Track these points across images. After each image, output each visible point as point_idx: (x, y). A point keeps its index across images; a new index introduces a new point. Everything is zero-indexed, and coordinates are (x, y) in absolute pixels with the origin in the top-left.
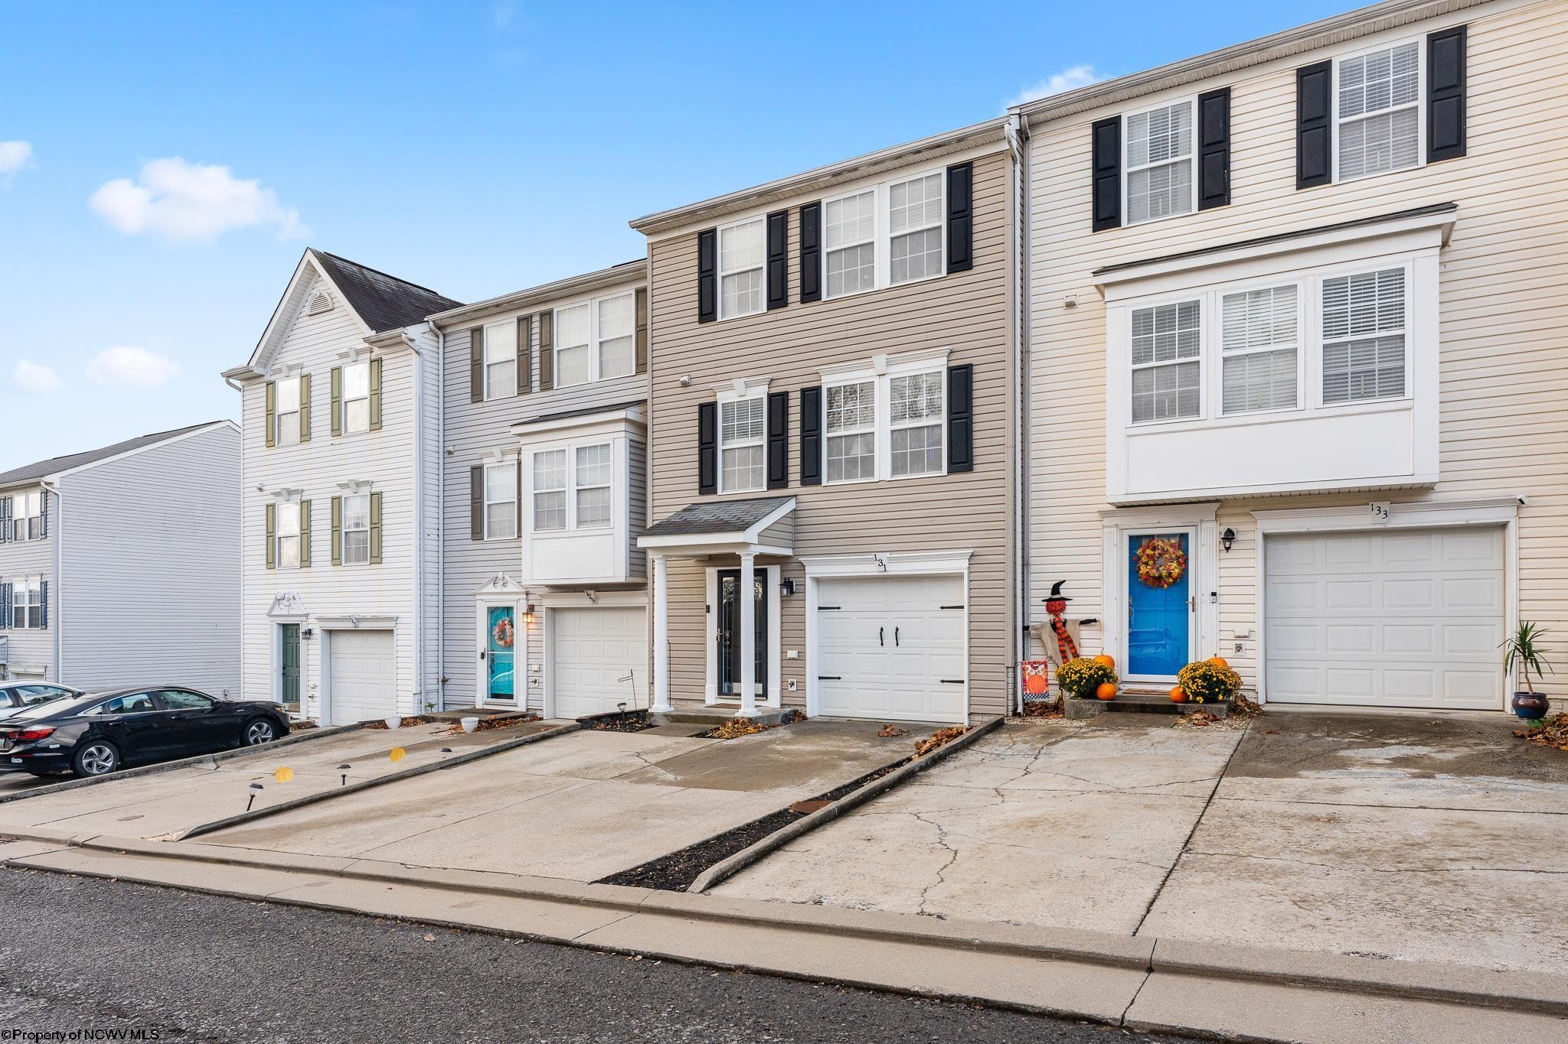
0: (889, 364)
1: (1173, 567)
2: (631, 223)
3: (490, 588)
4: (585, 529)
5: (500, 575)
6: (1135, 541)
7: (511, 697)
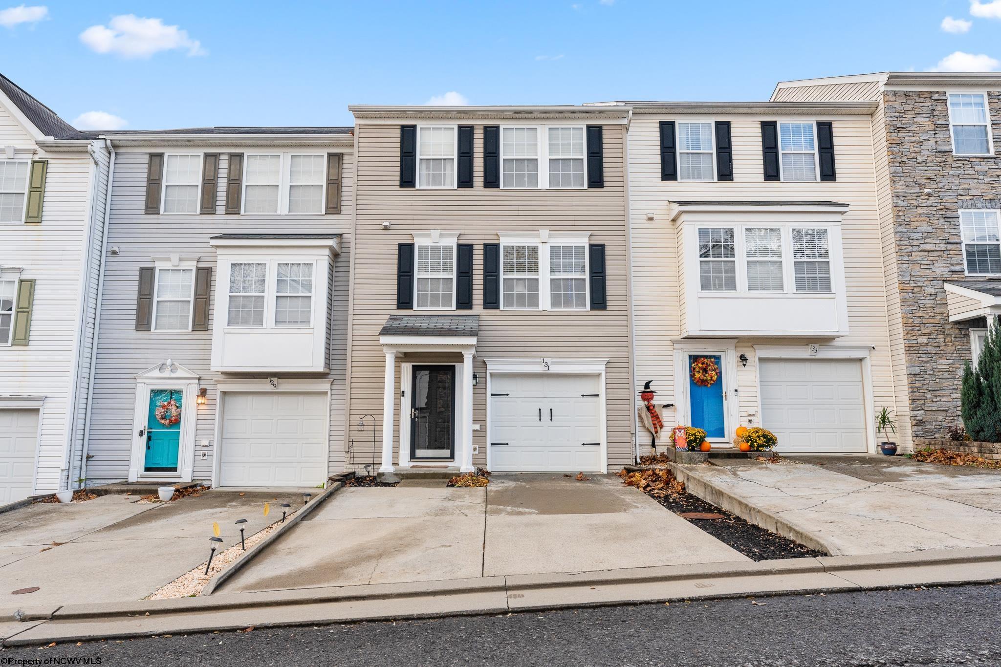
0: (550, 236)
1: (713, 375)
2: (350, 107)
3: (156, 373)
4: (281, 328)
5: (169, 362)
6: (694, 359)
7: (175, 469)
